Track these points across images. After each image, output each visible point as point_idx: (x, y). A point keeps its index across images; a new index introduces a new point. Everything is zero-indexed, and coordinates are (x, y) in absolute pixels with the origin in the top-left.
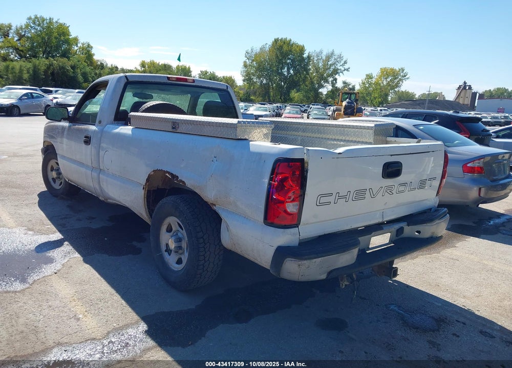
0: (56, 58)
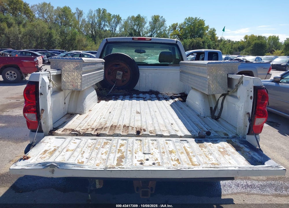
0: (195, 38)
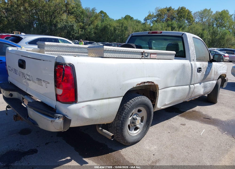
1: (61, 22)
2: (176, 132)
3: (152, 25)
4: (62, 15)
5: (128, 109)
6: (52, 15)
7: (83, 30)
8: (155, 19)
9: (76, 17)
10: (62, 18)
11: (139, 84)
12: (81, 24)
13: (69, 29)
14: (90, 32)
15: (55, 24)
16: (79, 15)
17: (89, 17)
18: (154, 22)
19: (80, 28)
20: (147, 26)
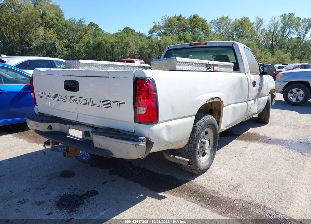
1: (36, 39)
2: (242, 156)
3: (159, 39)
4: (36, 29)
5: (199, 130)
6: (22, 31)
7: (70, 49)
8: (162, 31)
9: (58, 31)
10: (38, 33)
11: (209, 100)
12: (65, 41)
13: (49, 49)
14: (79, 52)
15: (28, 43)
16: (62, 29)
17: (75, 31)
18: (162, 35)
19: (65, 47)
20: (154, 40)
